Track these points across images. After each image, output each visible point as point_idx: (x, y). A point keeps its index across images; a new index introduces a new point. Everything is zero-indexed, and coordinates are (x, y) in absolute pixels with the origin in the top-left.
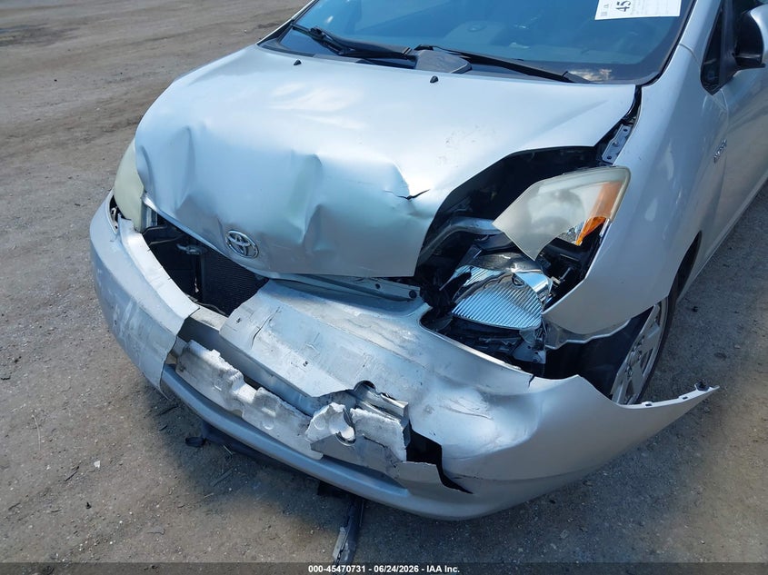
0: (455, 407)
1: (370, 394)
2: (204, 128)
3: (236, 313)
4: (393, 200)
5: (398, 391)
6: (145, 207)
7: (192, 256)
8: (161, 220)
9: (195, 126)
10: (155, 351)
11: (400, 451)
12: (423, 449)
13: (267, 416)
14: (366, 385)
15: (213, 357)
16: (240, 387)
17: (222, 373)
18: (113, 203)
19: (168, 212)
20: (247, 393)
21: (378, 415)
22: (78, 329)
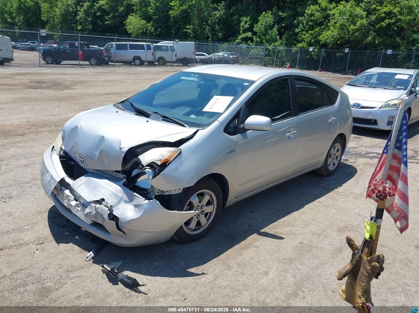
0: (126, 208)
1: (103, 202)
2: (81, 126)
3: (77, 180)
4: (118, 149)
5: (110, 201)
6: (61, 148)
7: (72, 165)
8: (65, 153)
9: (79, 126)
10: (51, 187)
11: (106, 217)
12: (113, 217)
13: (78, 210)
14: (103, 200)
15: (67, 192)
16: (72, 201)
17: (68, 196)
18: (53, 147)
19: (67, 150)
20: (74, 203)
21: (104, 207)
22: (34, 192)
